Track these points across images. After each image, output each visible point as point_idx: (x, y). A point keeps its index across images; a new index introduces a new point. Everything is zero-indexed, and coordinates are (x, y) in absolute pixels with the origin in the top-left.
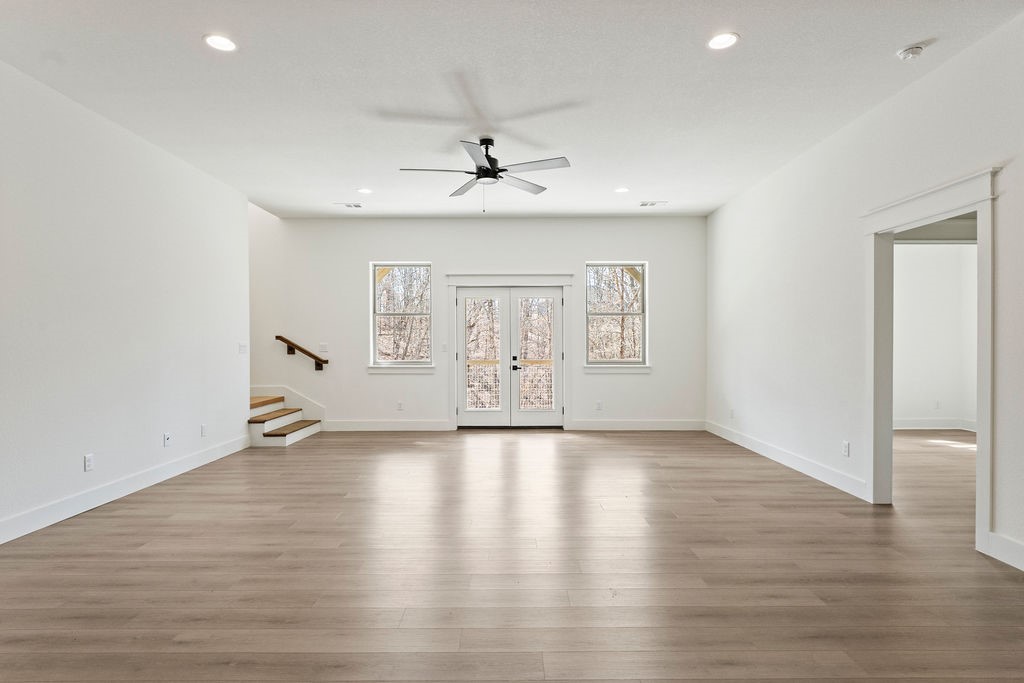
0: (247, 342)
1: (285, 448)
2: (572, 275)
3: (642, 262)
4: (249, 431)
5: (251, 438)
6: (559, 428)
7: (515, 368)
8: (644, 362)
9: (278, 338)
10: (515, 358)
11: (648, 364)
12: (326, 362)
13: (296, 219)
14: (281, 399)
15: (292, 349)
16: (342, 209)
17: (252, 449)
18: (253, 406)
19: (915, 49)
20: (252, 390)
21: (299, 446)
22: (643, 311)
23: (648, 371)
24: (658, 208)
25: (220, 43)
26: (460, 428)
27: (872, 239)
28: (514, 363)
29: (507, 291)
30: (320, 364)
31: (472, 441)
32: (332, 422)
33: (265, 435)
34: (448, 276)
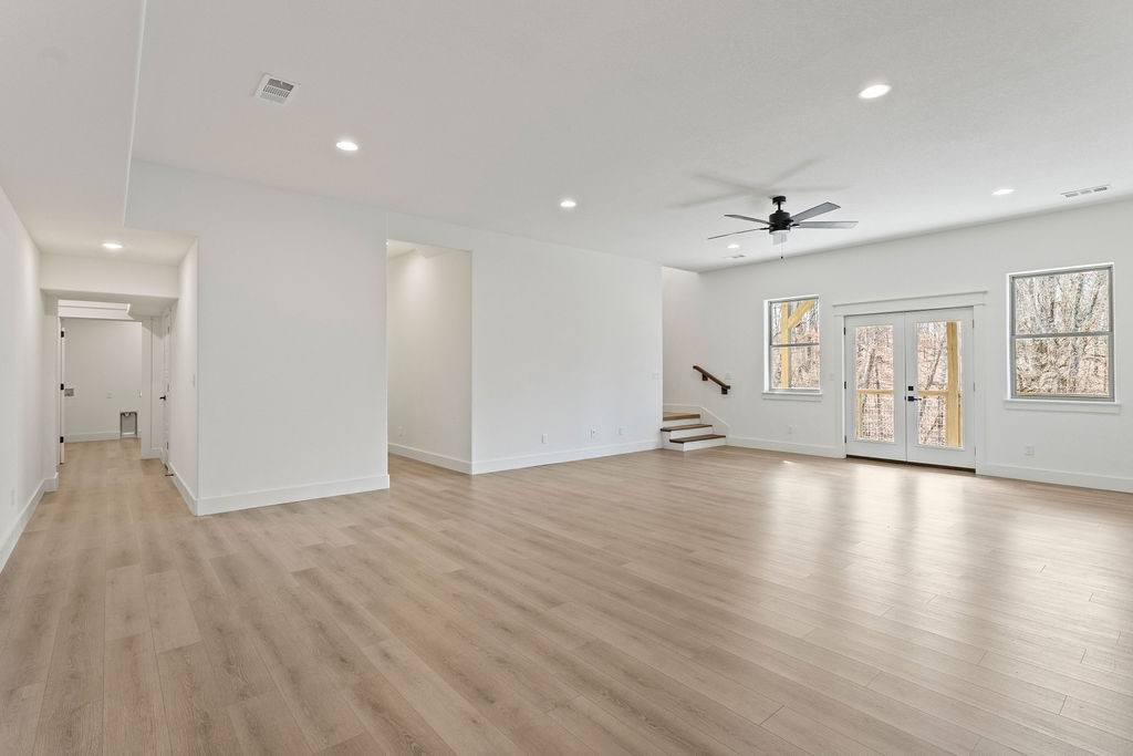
0: (660, 371)
1: (682, 452)
2: (985, 292)
4: (662, 437)
5: (663, 442)
6: (971, 471)
7: (911, 399)
8: (1112, 398)
9: (695, 367)
10: (911, 388)
11: (1118, 401)
12: (729, 387)
13: (708, 272)
14: (698, 416)
15: (705, 376)
16: (730, 260)
17: (662, 450)
18: (665, 419)
20: (664, 407)
21: (696, 454)
22: (1112, 330)
23: (1115, 410)
26: (848, 456)
28: (911, 394)
29: (901, 316)
30: (725, 390)
31: (864, 470)
32: (734, 438)
33: (671, 441)
34: (835, 306)
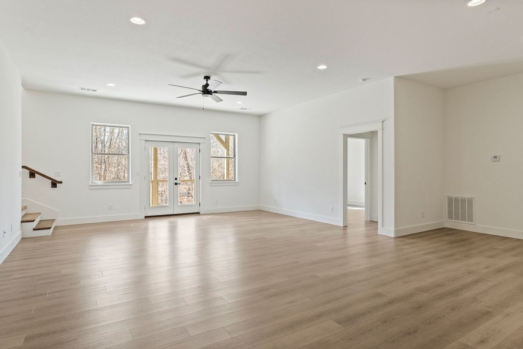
0: (21, 170)
2: (204, 138)
3: (234, 134)
5: (23, 233)
6: (198, 213)
7: (176, 184)
8: (235, 180)
9: (23, 167)
10: (176, 179)
11: (237, 181)
12: (60, 182)
14: (25, 207)
15: (32, 174)
19: (365, 80)
22: (235, 156)
23: (236, 184)
24: (247, 111)
25: (137, 21)
26: (146, 217)
27: (342, 136)
28: (176, 181)
29: (172, 144)
30: (54, 184)
31: (152, 223)
33: (34, 230)
34: (140, 134)
